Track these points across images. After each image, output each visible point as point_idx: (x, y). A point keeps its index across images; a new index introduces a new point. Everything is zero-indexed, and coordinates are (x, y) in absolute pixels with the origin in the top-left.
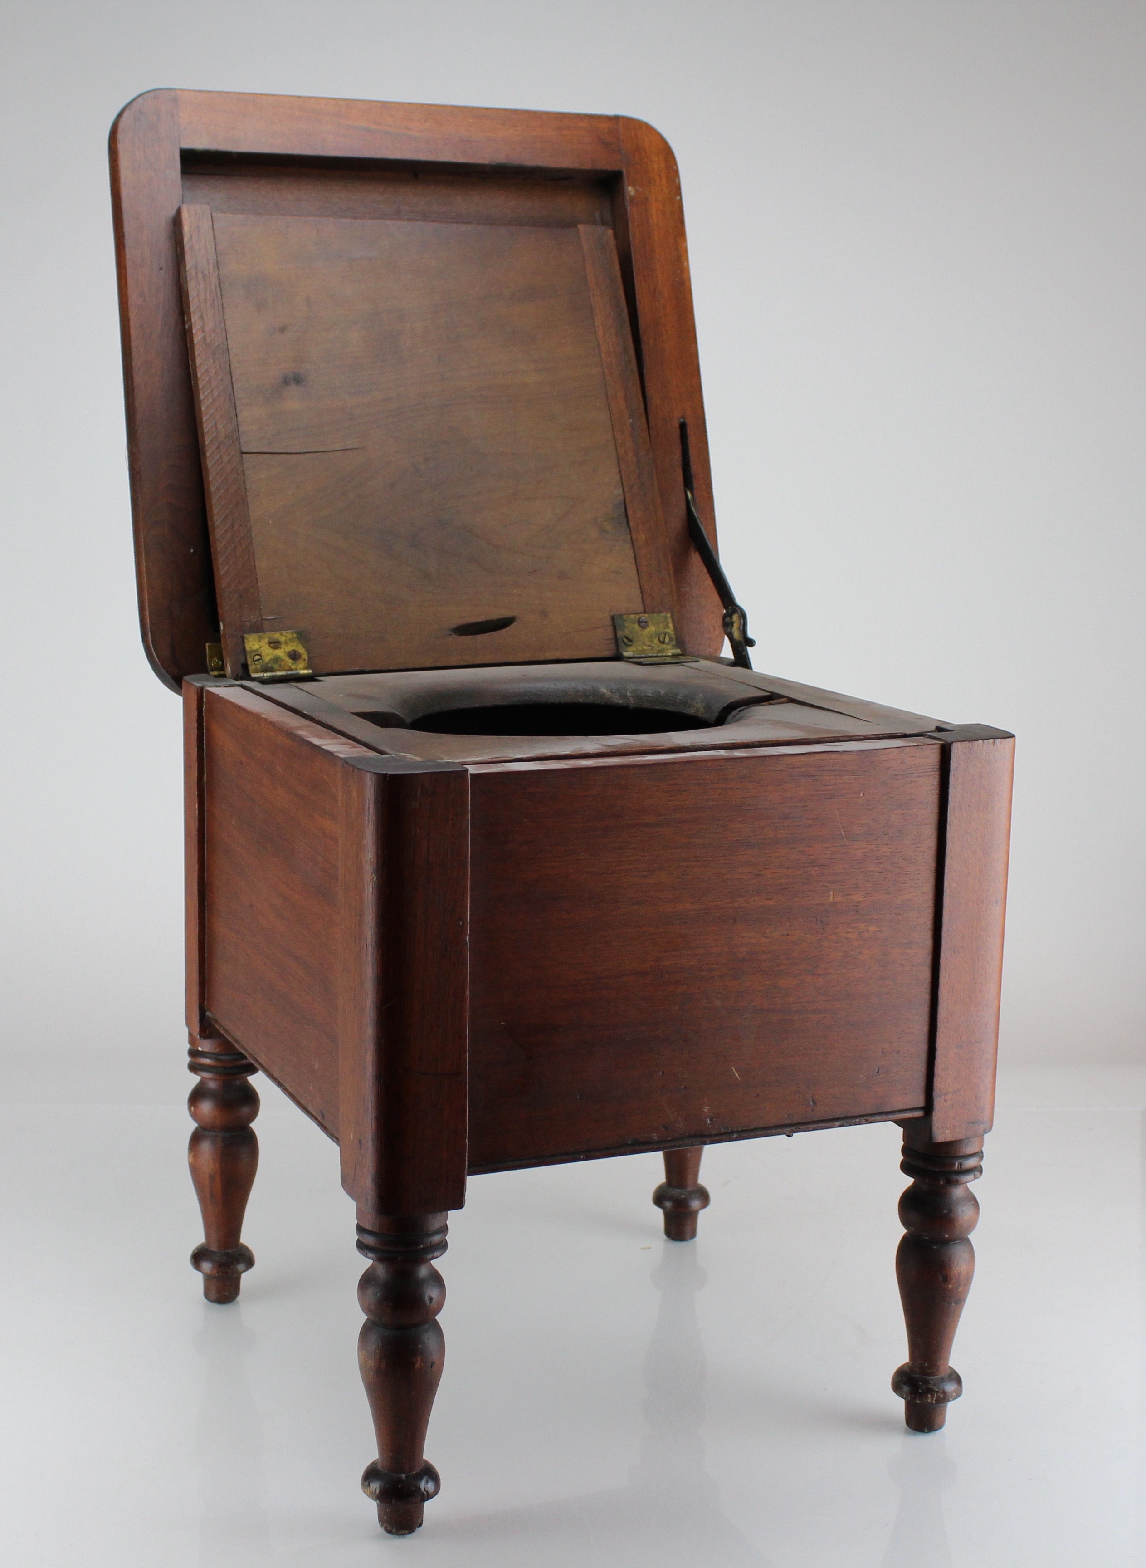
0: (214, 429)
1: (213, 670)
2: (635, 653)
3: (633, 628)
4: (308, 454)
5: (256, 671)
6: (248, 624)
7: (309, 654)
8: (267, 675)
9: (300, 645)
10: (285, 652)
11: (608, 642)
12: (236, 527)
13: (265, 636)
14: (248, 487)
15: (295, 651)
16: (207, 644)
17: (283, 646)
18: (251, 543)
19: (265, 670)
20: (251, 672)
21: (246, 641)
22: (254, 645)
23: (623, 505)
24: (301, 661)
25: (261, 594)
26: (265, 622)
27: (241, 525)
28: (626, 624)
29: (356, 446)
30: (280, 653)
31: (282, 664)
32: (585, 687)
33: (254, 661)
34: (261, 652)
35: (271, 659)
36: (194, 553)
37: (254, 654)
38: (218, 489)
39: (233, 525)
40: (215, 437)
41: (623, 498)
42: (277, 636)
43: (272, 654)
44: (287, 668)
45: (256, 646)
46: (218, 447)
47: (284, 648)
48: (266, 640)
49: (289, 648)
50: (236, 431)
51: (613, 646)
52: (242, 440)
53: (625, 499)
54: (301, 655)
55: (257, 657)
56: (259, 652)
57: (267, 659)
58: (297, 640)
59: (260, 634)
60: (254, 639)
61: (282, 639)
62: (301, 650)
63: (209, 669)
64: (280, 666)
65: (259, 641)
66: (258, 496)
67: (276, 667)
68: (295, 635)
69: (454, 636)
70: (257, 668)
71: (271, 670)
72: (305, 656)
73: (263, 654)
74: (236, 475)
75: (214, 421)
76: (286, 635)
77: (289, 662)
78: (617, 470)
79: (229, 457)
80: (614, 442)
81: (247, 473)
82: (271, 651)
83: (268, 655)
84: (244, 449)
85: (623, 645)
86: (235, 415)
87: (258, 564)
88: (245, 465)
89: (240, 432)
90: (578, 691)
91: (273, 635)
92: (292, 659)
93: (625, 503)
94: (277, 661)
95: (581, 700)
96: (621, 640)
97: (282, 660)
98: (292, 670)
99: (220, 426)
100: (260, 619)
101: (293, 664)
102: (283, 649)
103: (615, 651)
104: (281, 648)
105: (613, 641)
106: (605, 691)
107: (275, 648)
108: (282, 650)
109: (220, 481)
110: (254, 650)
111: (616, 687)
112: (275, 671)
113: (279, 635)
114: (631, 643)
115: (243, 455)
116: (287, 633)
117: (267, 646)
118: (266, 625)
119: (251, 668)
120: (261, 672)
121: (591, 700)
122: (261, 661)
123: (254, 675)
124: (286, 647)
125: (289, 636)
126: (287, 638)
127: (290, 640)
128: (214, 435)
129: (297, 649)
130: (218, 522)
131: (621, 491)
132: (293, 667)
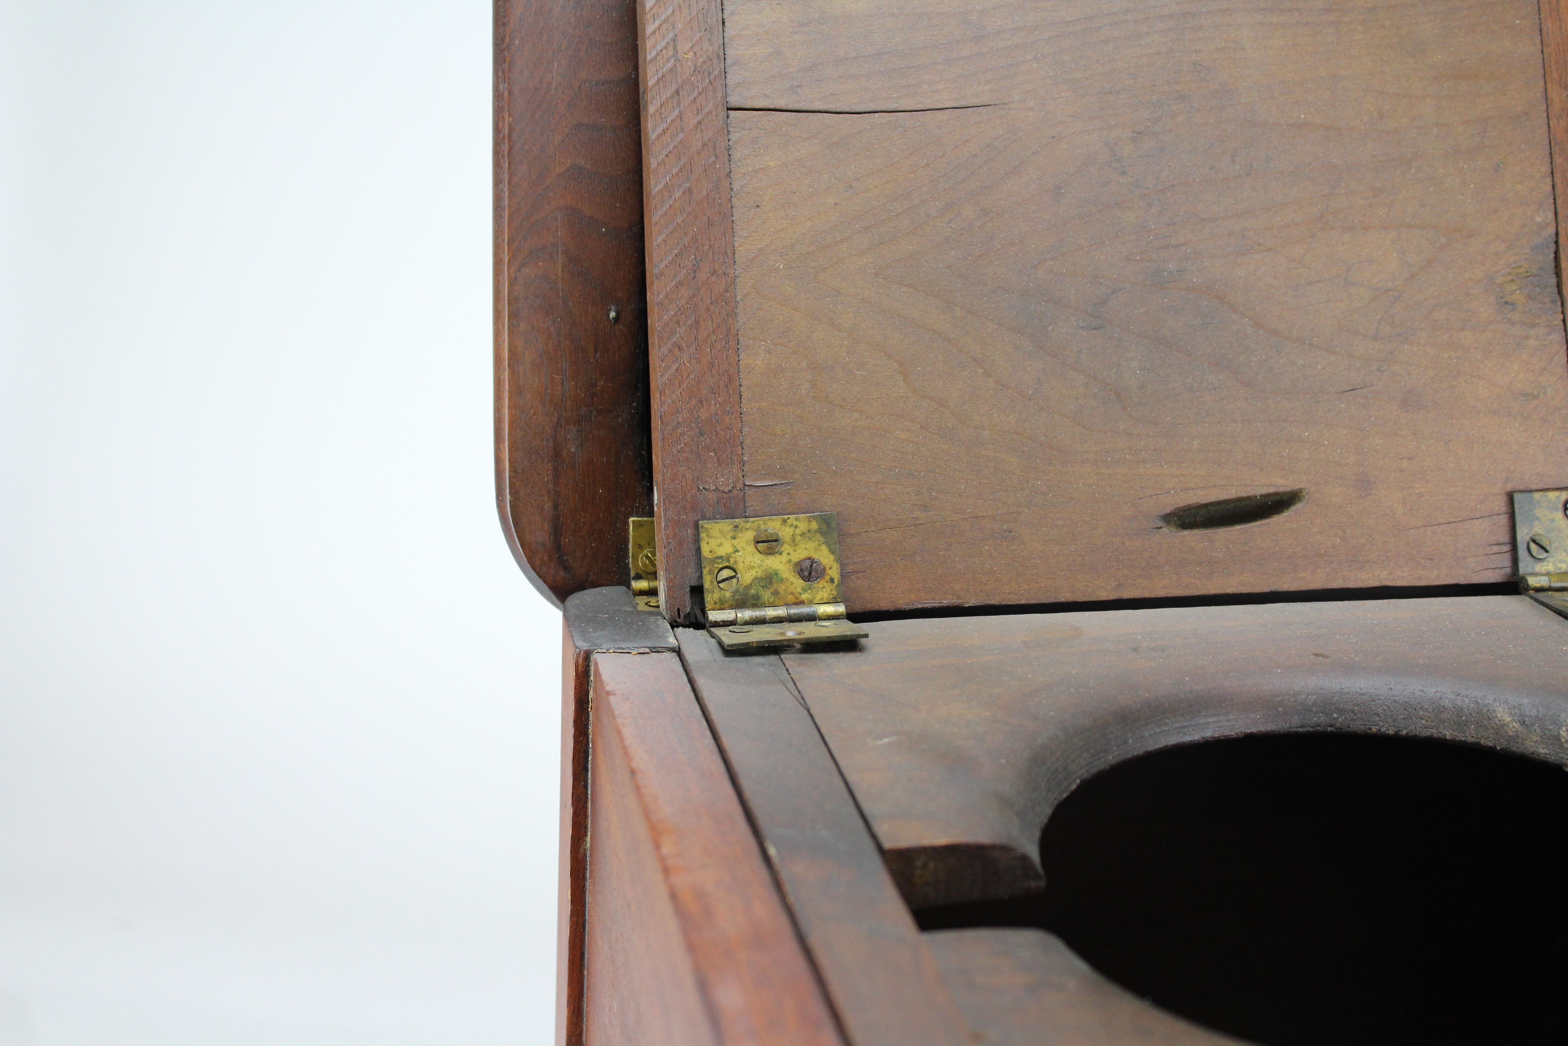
0: (671, 52)
1: (638, 577)
2: (1553, 579)
3: (1553, 520)
4: (876, 115)
5: (721, 606)
6: (713, 497)
7: (842, 566)
8: (746, 614)
9: (824, 547)
10: (790, 561)
11: (1496, 549)
12: (703, 276)
13: (748, 525)
14: (736, 186)
15: (812, 561)
16: (631, 519)
17: (786, 548)
18: (732, 314)
19: (740, 604)
20: (708, 606)
21: (703, 535)
22: (720, 545)
23: (1553, 248)
24: (822, 583)
25: (746, 430)
26: (749, 492)
27: (714, 273)
28: (1538, 512)
29: (986, 100)
30: (780, 564)
31: (781, 588)
32: (1459, 702)
33: (719, 582)
34: (736, 562)
35: (756, 578)
36: (616, 319)
37: (721, 566)
38: (668, 189)
39: (695, 271)
40: (671, 70)
41: (1553, 230)
42: (773, 525)
43: (760, 566)
44: (790, 598)
45: (725, 549)
46: (677, 92)
47: (788, 554)
48: (750, 535)
49: (800, 554)
50: (718, 56)
51: (1505, 561)
52: (732, 80)
53: (1557, 234)
54: (824, 569)
55: (726, 573)
56: (732, 561)
57: (747, 577)
58: (818, 535)
59: (737, 520)
60: (721, 532)
61: (785, 533)
62: (825, 557)
63: (632, 574)
64: (776, 593)
65: (734, 538)
66: (758, 206)
67: (766, 595)
68: (814, 525)
69: (1165, 530)
70: (724, 597)
71: (755, 603)
72: (834, 572)
73: (740, 567)
74: (713, 159)
75: (671, 35)
76: (795, 523)
77: (798, 583)
78: (1546, 169)
79: (700, 117)
80: (1545, 107)
81: (736, 155)
82: (758, 558)
83: (752, 568)
84: (735, 100)
85: (1529, 559)
86: (721, 20)
87: (745, 359)
88: (734, 137)
89: (728, 61)
90: (1441, 710)
91: (765, 523)
92: (803, 578)
93: (1557, 242)
94: (771, 583)
95: (1448, 734)
96: (1525, 546)
97: (782, 581)
98: (802, 603)
99: (684, 46)
100: (739, 486)
101: (804, 590)
102: (785, 554)
103: (1508, 570)
104: (781, 554)
105: (1507, 548)
106: (1508, 719)
107: (770, 552)
108: (784, 558)
109: (675, 171)
110: (721, 557)
111: (1534, 713)
112: (764, 606)
113: (779, 523)
114: (1545, 555)
115: (730, 112)
116: (797, 519)
117: (751, 548)
118: (753, 501)
119: (710, 598)
120: (732, 607)
121: (1470, 735)
122: (734, 580)
123: (714, 616)
124: (792, 552)
125: (803, 526)
126: (798, 531)
127: (803, 534)
128: (669, 65)
129: (816, 556)
130: (662, 266)
131: (1551, 215)
132: (804, 597)
